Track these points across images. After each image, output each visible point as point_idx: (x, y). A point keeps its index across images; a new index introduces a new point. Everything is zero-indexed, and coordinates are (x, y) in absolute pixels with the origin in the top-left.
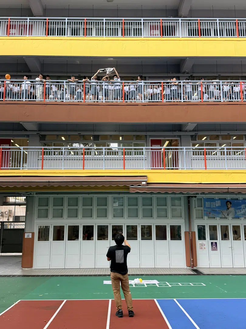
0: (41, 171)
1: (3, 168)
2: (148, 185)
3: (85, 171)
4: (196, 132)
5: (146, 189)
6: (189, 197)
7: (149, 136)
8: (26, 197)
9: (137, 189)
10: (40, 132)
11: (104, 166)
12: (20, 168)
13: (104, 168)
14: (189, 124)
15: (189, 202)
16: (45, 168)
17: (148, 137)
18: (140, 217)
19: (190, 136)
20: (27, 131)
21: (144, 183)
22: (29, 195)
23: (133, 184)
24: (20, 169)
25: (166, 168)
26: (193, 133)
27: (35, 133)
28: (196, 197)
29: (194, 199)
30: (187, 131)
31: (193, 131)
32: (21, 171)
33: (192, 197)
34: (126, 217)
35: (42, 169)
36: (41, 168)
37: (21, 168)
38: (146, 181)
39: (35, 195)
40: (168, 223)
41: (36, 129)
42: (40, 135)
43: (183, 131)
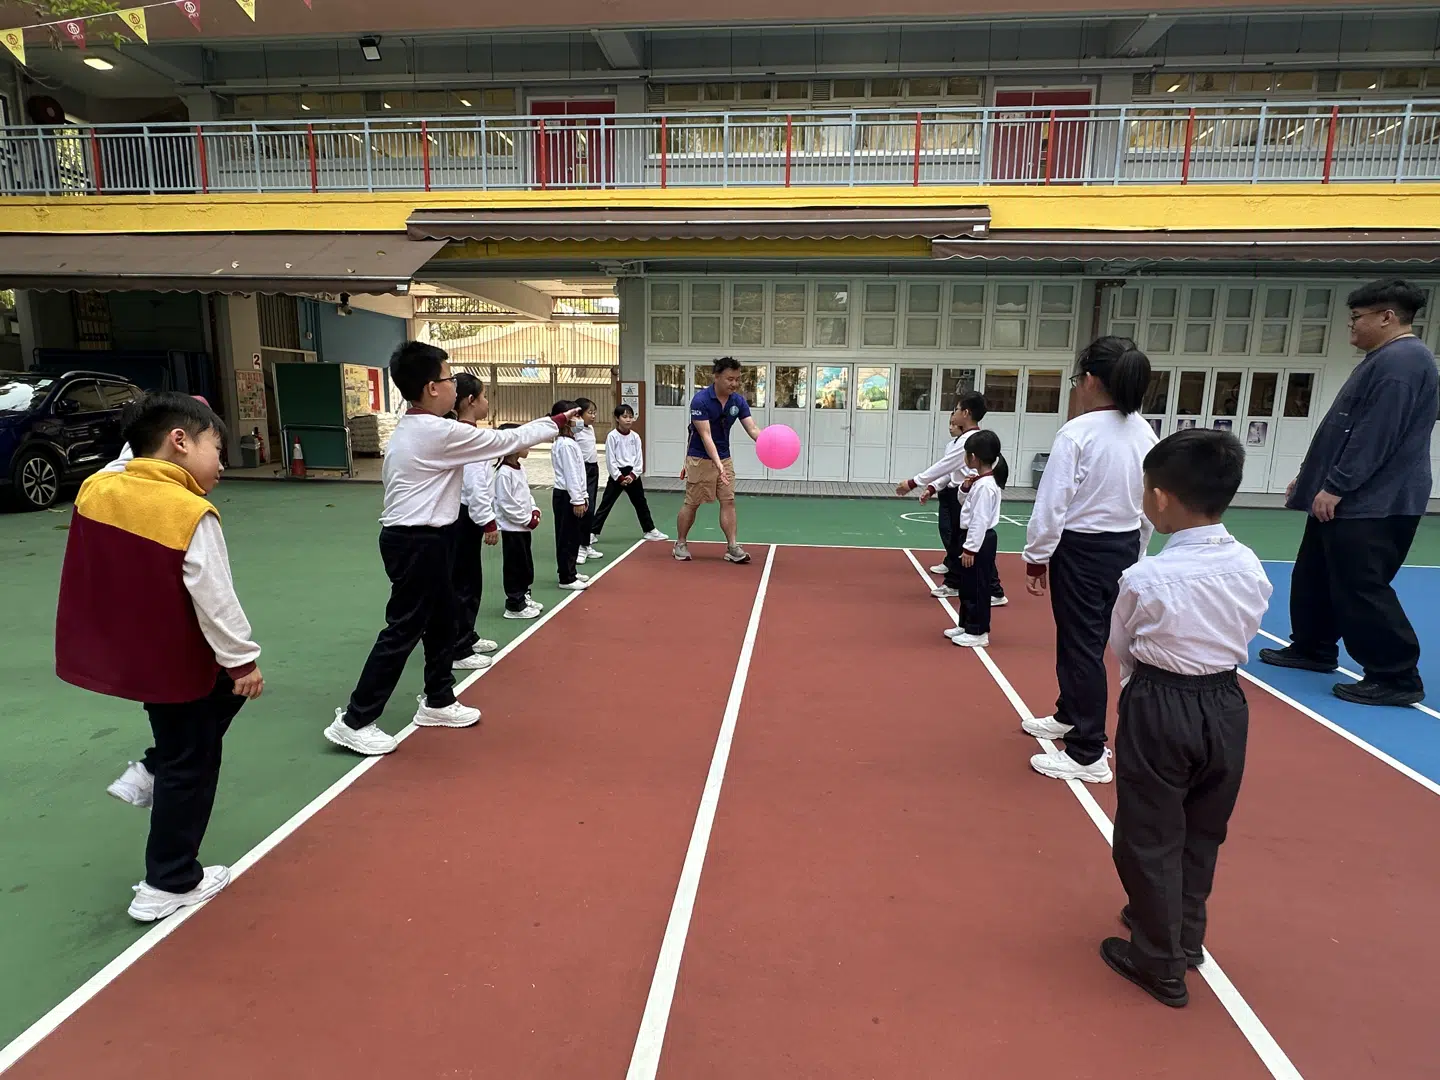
0: (659, 193)
1: (552, 184)
2: (993, 235)
3: (792, 192)
4: (1158, 60)
5: (986, 250)
6: (1100, 285)
7: (993, 80)
8: (620, 280)
9: (953, 249)
10: (650, 71)
11: (852, 177)
12: (598, 184)
13: (851, 182)
14: (1151, 16)
15: (1098, 301)
16: (672, 183)
17: (990, 81)
18: (943, 346)
19: (1131, 78)
20: (612, 69)
21: (982, 228)
22: (628, 275)
23: (943, 230)
24: (600, 188)
25: (1051, 180)
26: (1148, 64)
27: (635, 75)
28: (1122, 283)
29: (1116, 291)
30: (1127, 57)
31: (1151, 53)
32: (603, 193)
33: (1111, 283)
34: (900, 345)
35: (664, 186)
36: (660, 183)
37: (604, 183)
38: (989, 221)
39: (642, 275)
40: (1024, 363)
41: (635, 62)
42: (649, 83)
43: (1113, 57)
